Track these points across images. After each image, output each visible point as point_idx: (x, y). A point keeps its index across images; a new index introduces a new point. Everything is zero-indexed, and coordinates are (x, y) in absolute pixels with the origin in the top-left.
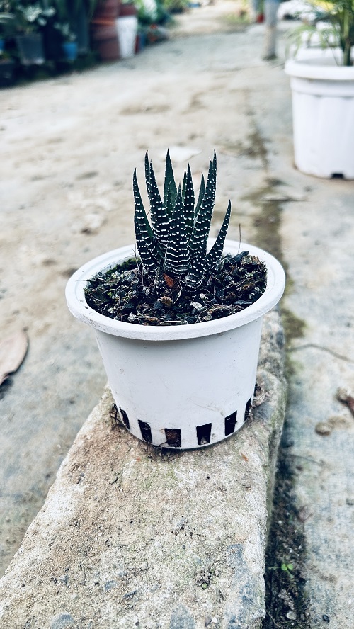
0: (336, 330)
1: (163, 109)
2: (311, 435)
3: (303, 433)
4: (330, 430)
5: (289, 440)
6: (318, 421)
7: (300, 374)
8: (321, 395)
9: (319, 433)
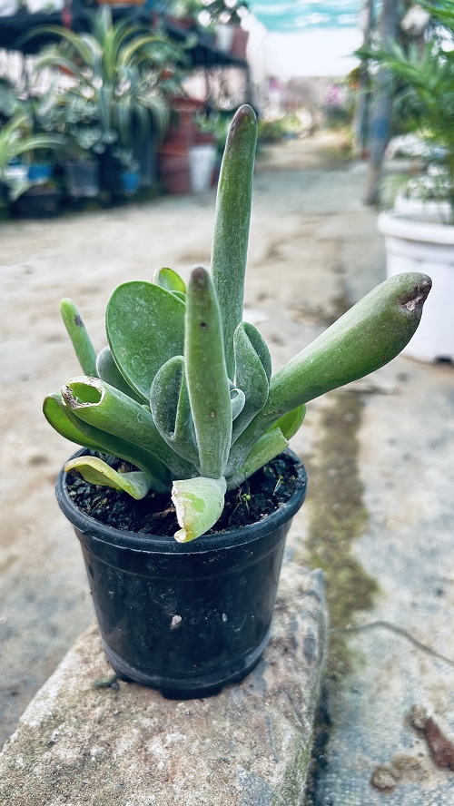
0: (420, 599)
2: (363, 789)
3: (351, 786)
4: (394, 783)
5: (327, 798)
6: (377, 763)
7: (358, 674)
8: (387, 715)
9: (376, 786)
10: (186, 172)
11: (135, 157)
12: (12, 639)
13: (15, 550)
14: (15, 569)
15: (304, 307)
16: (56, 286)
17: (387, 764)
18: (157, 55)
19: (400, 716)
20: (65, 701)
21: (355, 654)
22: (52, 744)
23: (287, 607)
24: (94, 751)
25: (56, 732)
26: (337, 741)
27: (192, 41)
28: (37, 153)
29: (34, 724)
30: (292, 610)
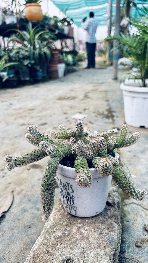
1: (74, 98)
2: (133, 247)
3: (130, 247)
4: (142, 245)
5: (124, 250)
6: (136, 240)
7: (128, 217)
8: (138, 228)
9: (137, 246)
10: (56, 71)
11: (40, 68)
12: (26, 213)
13: (22, 187)
14: (23, 193)
15: (98, 112)
16: (21, 108)
17: (139, 241)
18: (47, 37)
19: (141, 228)
20: (55, 221)
21: (127, 212)
22: (55, 231)
23: (111, 195)
24: (66, 232)
25: (55, 229)
26: (125, 235)
27: (57, 32)
28: (10, 67)
29: (48, 227)
30: (112, 196)
